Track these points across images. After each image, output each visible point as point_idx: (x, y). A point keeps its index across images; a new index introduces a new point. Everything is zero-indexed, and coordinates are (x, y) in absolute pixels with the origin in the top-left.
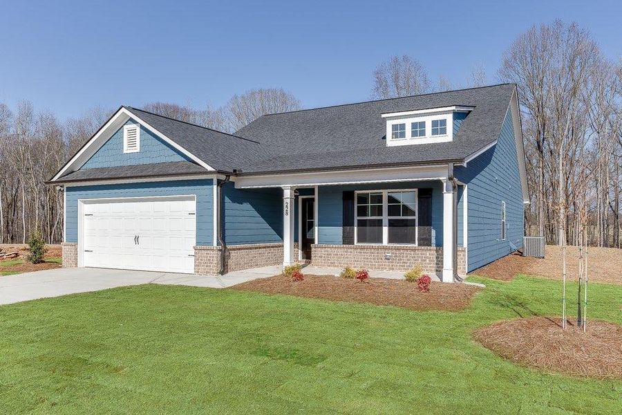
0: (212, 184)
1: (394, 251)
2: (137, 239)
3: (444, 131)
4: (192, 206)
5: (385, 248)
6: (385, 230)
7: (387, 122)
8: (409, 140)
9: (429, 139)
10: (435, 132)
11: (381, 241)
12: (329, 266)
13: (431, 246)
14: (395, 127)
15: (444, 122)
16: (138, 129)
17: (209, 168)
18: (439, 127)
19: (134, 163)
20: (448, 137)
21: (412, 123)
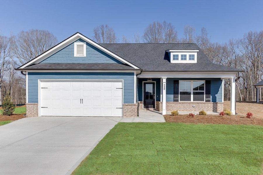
0: (134, 75)
1: (196, 104)
2: (81, 101)
3: (193, 59)
4: (120, 85)
5: (192, 103)
6: (192, 96)
7: (171, 53)
8: (180, 61)
9: (188, 61)
10: (190, 59)
11: (190, 100)
12: (168, 111)
13: (210, 102)
14: (174, 56)
15: (193, 56)
16: (85, 45)
17: (136, 68)
18: (192, 57)
19: (81, 62)
20: (195, 61)
21: (181, 55)
